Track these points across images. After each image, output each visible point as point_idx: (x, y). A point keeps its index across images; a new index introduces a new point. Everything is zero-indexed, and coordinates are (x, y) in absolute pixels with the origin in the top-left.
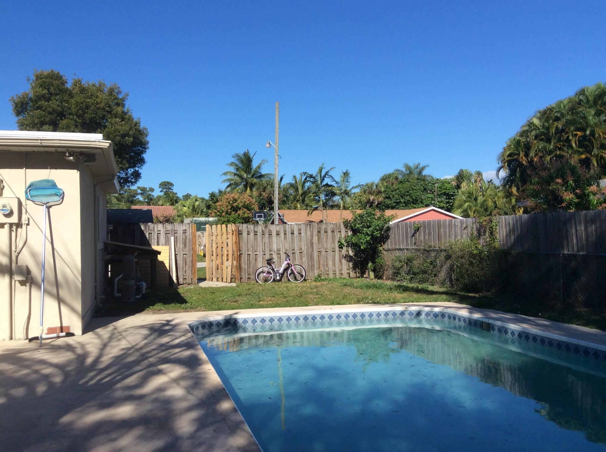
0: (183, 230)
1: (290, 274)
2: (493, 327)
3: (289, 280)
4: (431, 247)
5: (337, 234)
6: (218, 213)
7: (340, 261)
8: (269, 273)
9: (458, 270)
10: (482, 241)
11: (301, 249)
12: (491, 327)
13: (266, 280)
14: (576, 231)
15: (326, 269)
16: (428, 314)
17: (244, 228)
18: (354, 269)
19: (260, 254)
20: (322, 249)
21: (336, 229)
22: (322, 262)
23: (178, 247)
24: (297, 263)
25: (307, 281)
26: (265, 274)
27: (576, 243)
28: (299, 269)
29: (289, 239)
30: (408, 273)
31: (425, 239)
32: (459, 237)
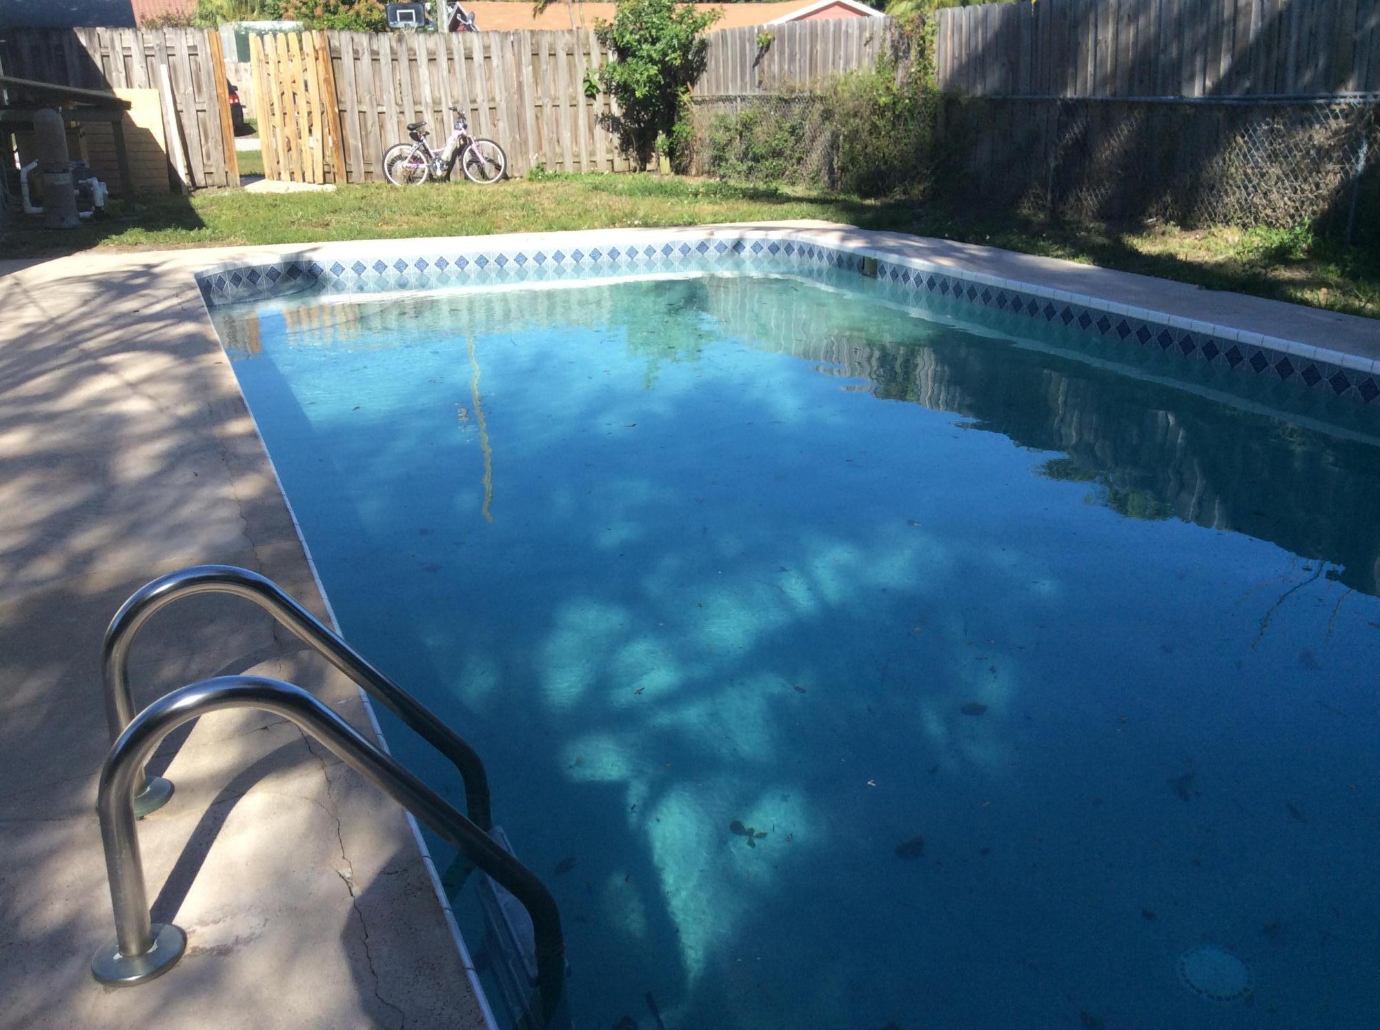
0: (188, 47)
1: (469, 164)
2: (882, 267)
3: (466, 178)
4: (793, 91)
5: (580, 60)
6: (304, 9)
7: (591, 130)
8: (415, 159)
9: (847, 146)
10: (900, 74)
11: (493, 99)
12: (879, 267)
13: (411, 178)
14: (1096, 42)
15: (558, 150)
16: (757, 247)
17: (343, 42)
18: (623, 150)
19: (391, 110)
20: (546, 100)
21: (578, 44)
22: (545, 131)
23: (182, 91)
24: (485, 134)
25: (511, 180)
26: (405, 163)
27: (1093, 72)
28: (491, 151)
29: (461, 74)
30: (743, 158)
31: (781, 72)
32: (854, 66)
